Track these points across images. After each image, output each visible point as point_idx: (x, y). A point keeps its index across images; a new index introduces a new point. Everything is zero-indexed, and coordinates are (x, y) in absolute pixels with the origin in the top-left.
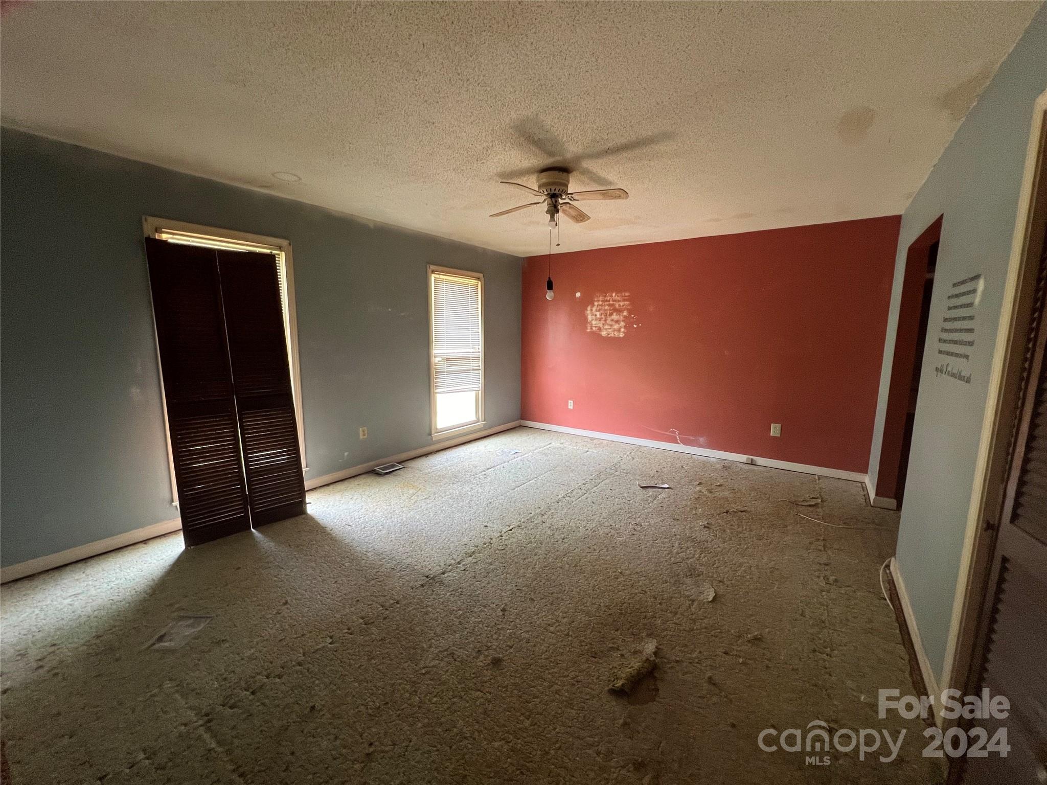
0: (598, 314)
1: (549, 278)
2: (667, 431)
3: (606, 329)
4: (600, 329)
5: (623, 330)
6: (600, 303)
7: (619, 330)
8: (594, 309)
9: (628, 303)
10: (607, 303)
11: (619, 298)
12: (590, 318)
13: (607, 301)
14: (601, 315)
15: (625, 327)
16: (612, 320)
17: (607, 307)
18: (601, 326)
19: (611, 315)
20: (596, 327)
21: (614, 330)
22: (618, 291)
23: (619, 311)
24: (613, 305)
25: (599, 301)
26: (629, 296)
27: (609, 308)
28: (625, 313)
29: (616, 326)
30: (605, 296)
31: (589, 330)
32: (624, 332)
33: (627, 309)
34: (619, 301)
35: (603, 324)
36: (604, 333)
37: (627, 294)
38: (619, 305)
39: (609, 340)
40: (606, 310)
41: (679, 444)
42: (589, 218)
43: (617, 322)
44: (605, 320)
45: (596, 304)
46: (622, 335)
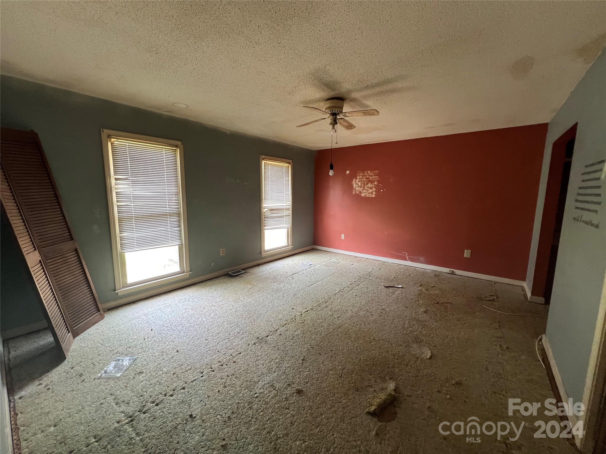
0: (359, 183)
1: (331, 163)
2: (400, 253)
3: (364, 192)
4: (360, 192)
5: (374, 193)
6: (361, 177)
7: (372, 193)
8: (357, 180)
9: (377, 177)
11: (372, 174)
12: (354, 186)
13: (365, 176)
14: (361, 184)
15: (376, 191)
16: (368, 187)
17: (365, 180)
18: (361, 191)
19: (367, 184)
20: (358, 191)
21: (369, 193)
22: (371, 170)
23: (372, 182)
24: (368, 178)
25: (360, 176)
27: (366, 180)
28: (376, 183)
29: (370, 191)
30: (364, 173)
31: (354, 193)
32: (375, 194)
33: (377, 181)
34: (372, 176)
35: (363, 189)
36: (363, 195)
37: (377, 172)
38: (372, 178)
39: (366, 199)
41: (408, 261)
42: (355, 127)
43: (371, 188)
44: (364, 187)
45: (358, 177)
46: (373, 196)
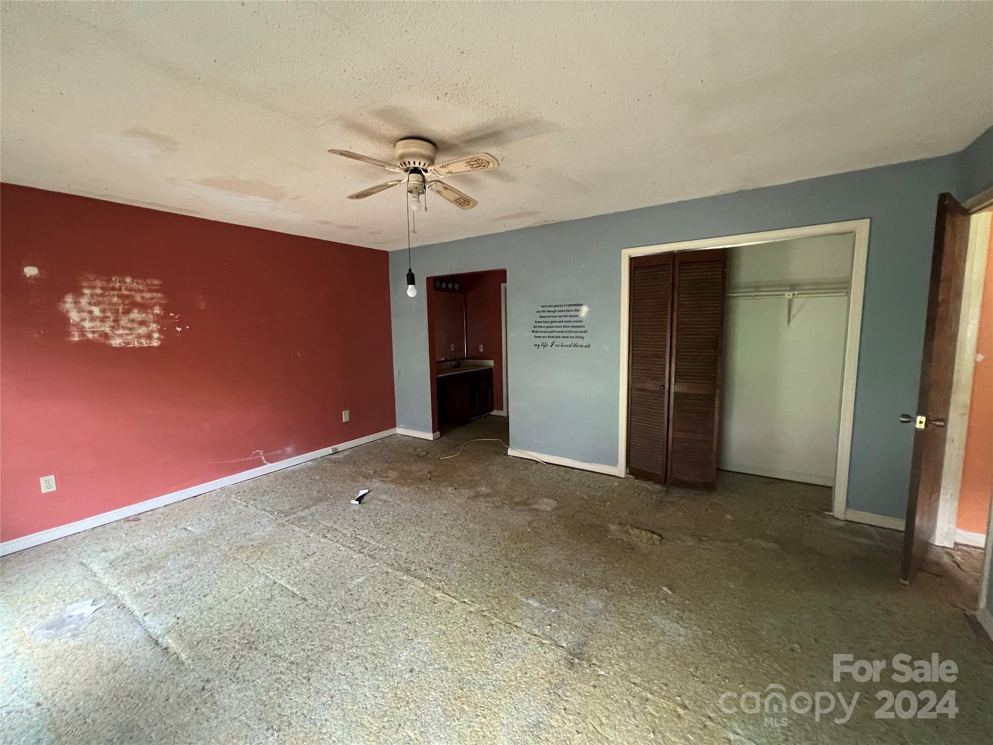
0: (96, 311)
1: (410, 270)
2: (249, 457)
3: (120, 336)
4: (106, 336)
5: (156, 335)
6: (99, 291)
7: (149, 336)
8: (84, 301)
9: (159, 295)
10: (116, 293)
11: (141, 287)
12: (74, 316)
13: (113, 289)
14: (103, 311)
15: (160, 331)
16: (133, 321)
17: (115, 300)
18: (107, 330)
19: (127, 312)
20: (93, 332)
21: (139, 336)
22: (134, 277)
23: (143, 307)
24: (127, 297)
25: (94, 288)
26: (160, 285)
27: (120, 301)
28: (157, 310)
29: (142, 330)
30: (109, 281)
31: (76, 339)
32: (158, 339)
33: (160, 305)
34: (141, 291)
35: (113, 328)
36: (116, 342)
37: (155, 282)
38: (142, 298)
39: (125, 352)
40: (115, 304)
41: (266, 464)
43: (142, 323)
44: (116, 321)
45: (87, 291)
46: (155, 343)
